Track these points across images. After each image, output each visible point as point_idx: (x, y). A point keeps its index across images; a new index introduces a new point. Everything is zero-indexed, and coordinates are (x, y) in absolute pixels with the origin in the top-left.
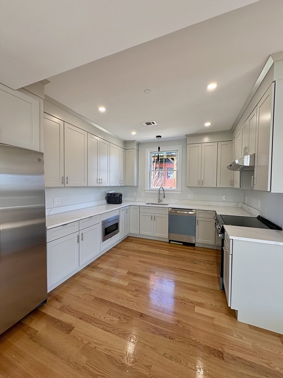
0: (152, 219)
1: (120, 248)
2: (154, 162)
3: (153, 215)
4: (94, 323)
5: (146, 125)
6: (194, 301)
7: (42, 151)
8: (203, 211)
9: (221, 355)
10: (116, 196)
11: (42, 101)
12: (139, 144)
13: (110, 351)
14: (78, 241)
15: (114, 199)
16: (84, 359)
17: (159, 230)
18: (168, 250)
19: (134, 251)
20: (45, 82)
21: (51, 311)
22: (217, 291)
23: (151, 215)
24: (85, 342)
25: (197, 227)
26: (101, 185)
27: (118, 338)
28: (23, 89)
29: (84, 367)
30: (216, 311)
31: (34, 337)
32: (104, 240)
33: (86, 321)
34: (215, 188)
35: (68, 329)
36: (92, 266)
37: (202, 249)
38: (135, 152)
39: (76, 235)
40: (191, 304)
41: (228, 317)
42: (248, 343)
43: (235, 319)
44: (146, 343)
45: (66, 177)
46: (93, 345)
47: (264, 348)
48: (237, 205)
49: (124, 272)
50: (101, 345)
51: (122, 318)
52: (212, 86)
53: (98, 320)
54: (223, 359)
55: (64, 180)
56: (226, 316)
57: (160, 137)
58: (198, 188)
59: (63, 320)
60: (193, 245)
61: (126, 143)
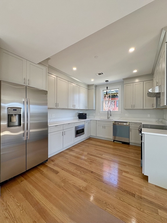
0: (103, 128)
1: (85, 143)
2: (108, 97)
3: (104, 125)
4: (68, 172)
5: (98, 75)
6: (123, 170)
7: (47, 90)
8: (133, 123)
9: (134, 195)
10: (83, 115)
11: (47, 68)
12: (96, 86)
13: (74, 183)
14: (63, 135)
15: (82, 116)
16: (63, 184)
17: (108, 134)
18: (113, 145)
19: (92, 144)
20: (48, 59)
21: (50, 165)
22: (139, 167)
23: (102, 125)
24: (64, 178)
25: (130, 133)
26: (75, 108)
27: (79, 179)
28: (40, 63)
29: (62, 187)
30: (136, 176)
31: (42, 173)
32: (76, 136)
33: (65, 171)
34: (142, 109)
35: (57, 172)
36: (70, 149)
37: (134, 146)
38: (94, 90)
39: (62, 132)
40: (121, 171)
41: (143, 180)
42: (153, 193)
43: (147, 181)
44: (93, 184)
45: (57, 103)
46: (67, 180)
47: (162, 197)
48: (158, 120)
49: (86, 153)
50: (71, 180)
51: (82, 172)
52: (132, 50)
53: (70, 171)
54: (135, 197)
55: (57, 105)
56: (141, 179)
57: (108, 81)
58: (131, 109)
59: (55, 169)
60: (128, 144)
61: (89, 86)
